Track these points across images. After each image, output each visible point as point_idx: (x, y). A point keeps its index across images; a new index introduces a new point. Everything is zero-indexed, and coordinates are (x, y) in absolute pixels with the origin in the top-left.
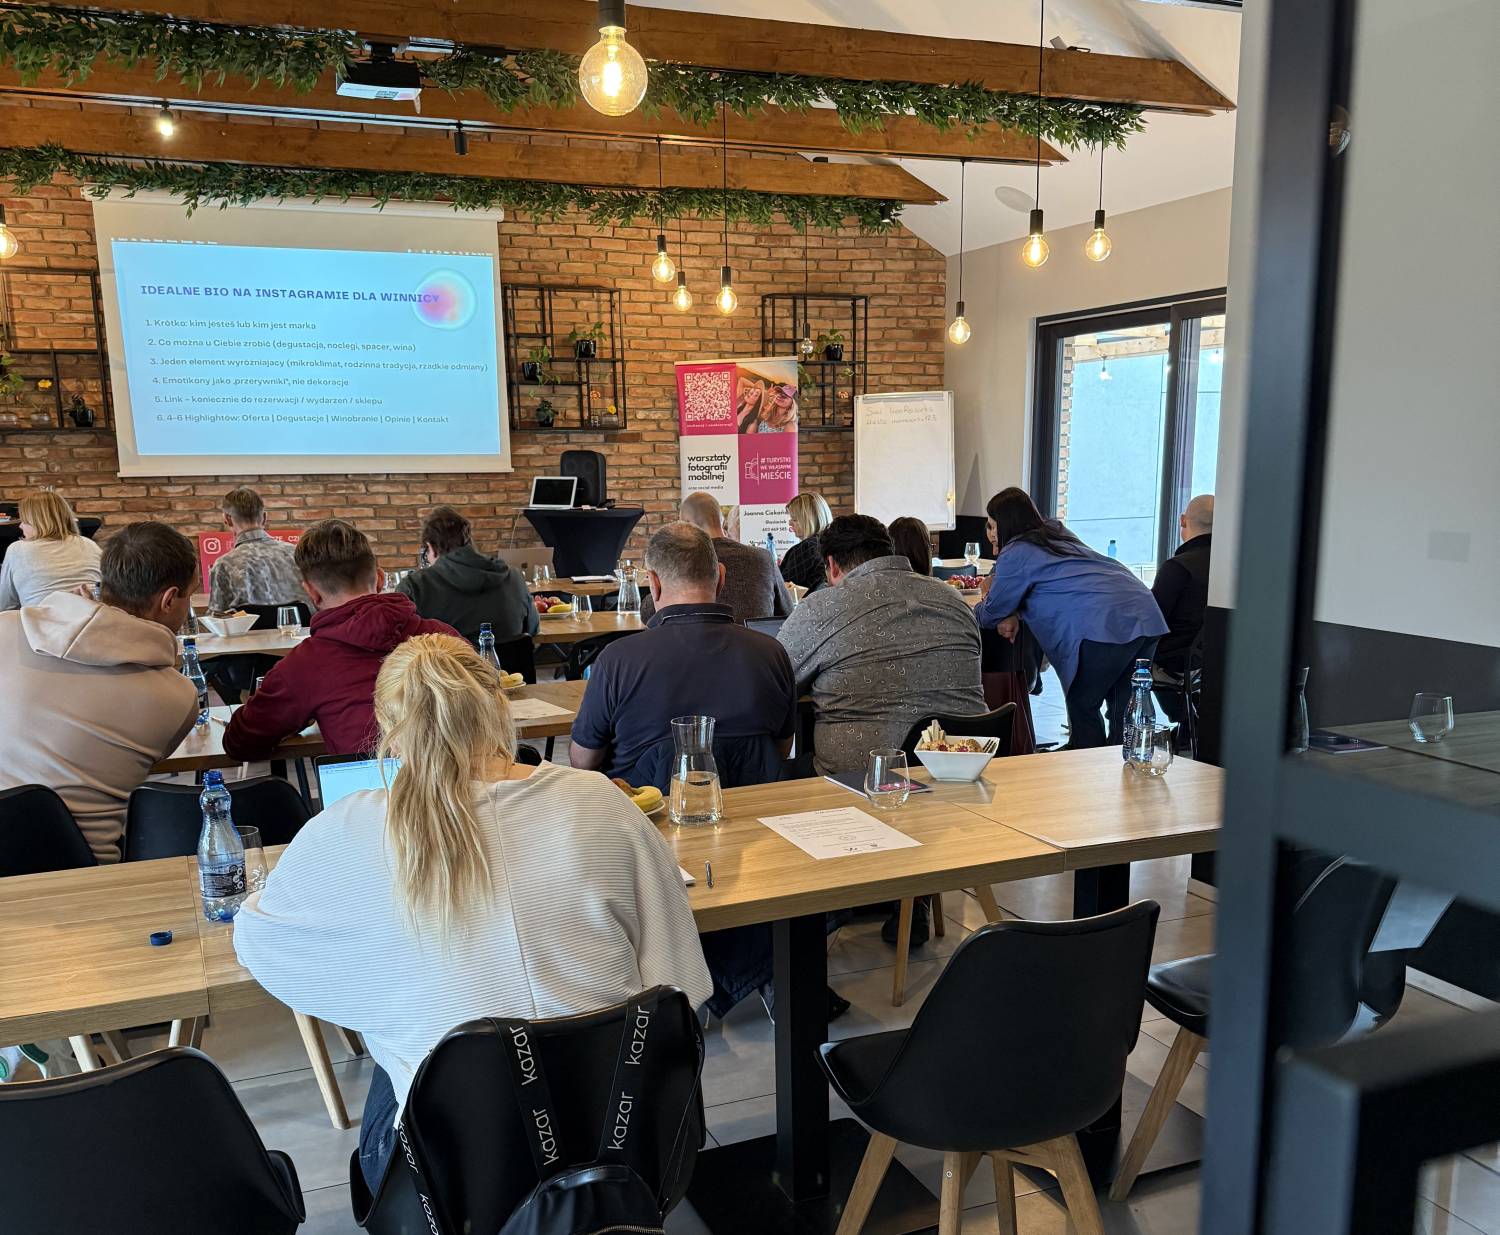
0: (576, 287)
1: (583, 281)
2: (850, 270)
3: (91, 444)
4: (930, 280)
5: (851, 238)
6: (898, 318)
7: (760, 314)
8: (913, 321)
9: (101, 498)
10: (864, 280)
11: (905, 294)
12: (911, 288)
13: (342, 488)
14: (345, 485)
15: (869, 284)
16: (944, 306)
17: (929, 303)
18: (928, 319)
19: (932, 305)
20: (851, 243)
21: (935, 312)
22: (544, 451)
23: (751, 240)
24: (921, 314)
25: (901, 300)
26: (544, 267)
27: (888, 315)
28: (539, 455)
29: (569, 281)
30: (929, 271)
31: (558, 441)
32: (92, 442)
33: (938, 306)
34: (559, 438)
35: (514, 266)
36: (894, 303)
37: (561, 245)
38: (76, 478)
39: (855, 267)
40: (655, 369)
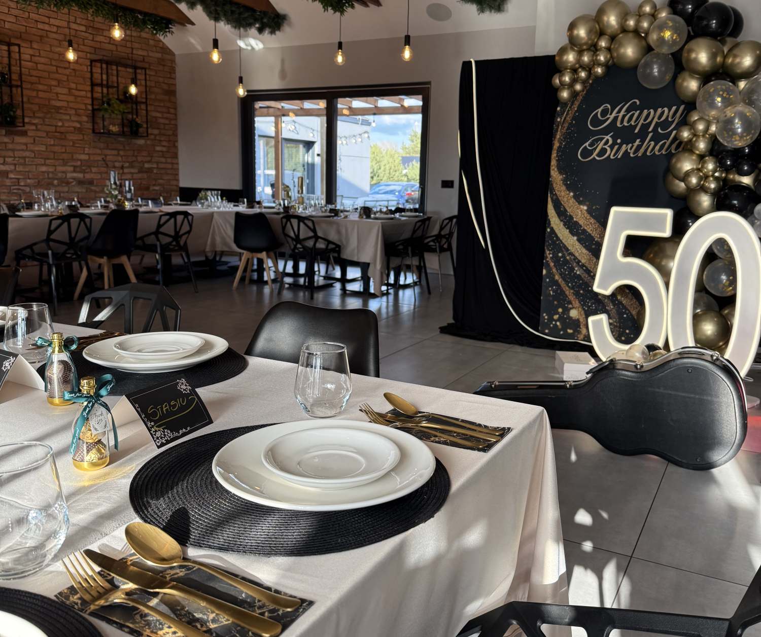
4: (169, 65)
6: (156, 82)
7: (89, 70)
8: (162, 84)
10: (139, 59)
11: (158, 70)
12: (161, 67)
15: (142, 62)
17: (169, 76)
18: (169, 85)
21: (172, 81)
23: (83, 28)
24: (166, 82)
25: (156, 73)
30: (168, 60)
33: (173, 78)
40: (34, 94)
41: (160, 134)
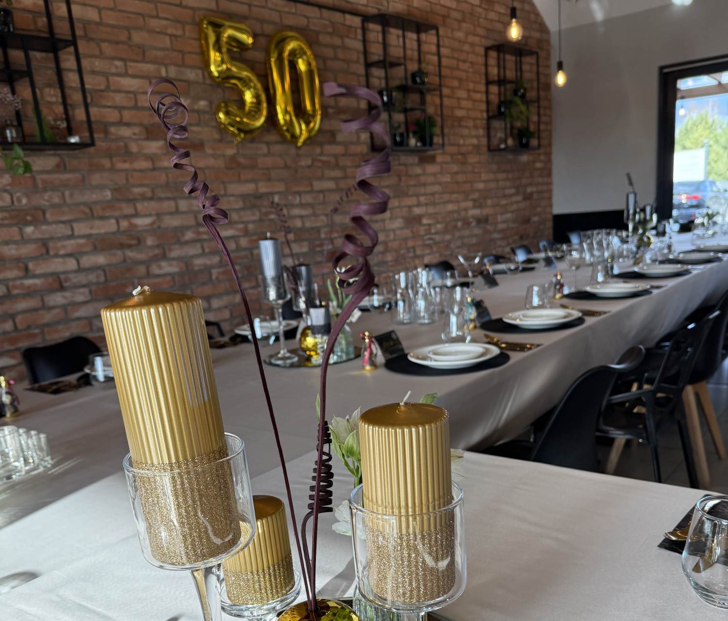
7: (484, 62)
38: (44, 212)
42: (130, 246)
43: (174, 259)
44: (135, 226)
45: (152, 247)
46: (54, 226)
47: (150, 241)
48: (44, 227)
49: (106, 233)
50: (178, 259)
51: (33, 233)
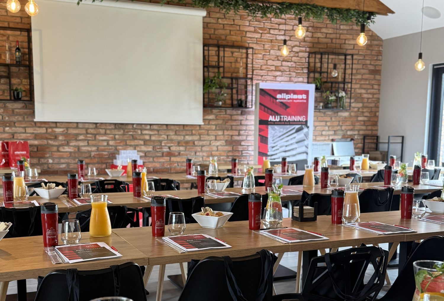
0: (233, 46)
1: (236, 44)
2: (345, 43)
3: (23, 108)
4: (376, 49)
5: (345, 30)
6: (363, 65)
7: (307, 61)
8: (369, 66)
9: (25, 133)
10: (350, 48)
11: (366, 55)
12: (369, 52)
13: (131, 132)
14: (132, 130)
15: (352, 49)
16: (381, 60)
17: (375, 58)
18: (375, 66)
19: (377, 60)
20: (345, 32)
21: (378, 63)
22: (216, 117)
24: (372, 63)
25: (364, 57)
26: (220, 38)
27: (359, 63)
28: (213, 119)
29: (230, 44)
30: (377, 45)
31: (221, 113)
32: (23, 107)
33: (379, 60)
34: (222, 112)
35: (208, 37)
36: (361, 58)
37: (228, 28)
38: (15, 123)
39: (347, 42)
41: (363, 107)
42: (51, 139)
43: (72, 146)
44: (55, 131)
45: (62, 140)
46: (18, 128)
47: (60, 138)
48: (13, 128)
49: (40, 133)
50: (75, 146)
51: (8, 130)
